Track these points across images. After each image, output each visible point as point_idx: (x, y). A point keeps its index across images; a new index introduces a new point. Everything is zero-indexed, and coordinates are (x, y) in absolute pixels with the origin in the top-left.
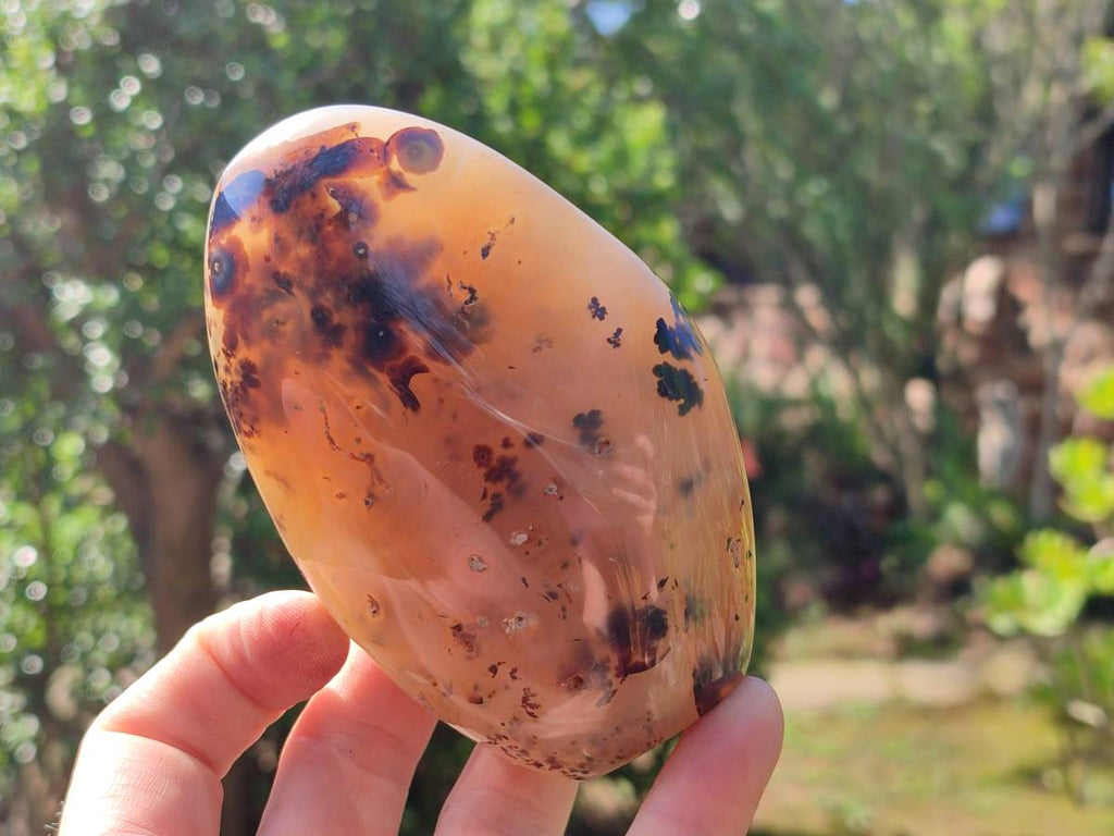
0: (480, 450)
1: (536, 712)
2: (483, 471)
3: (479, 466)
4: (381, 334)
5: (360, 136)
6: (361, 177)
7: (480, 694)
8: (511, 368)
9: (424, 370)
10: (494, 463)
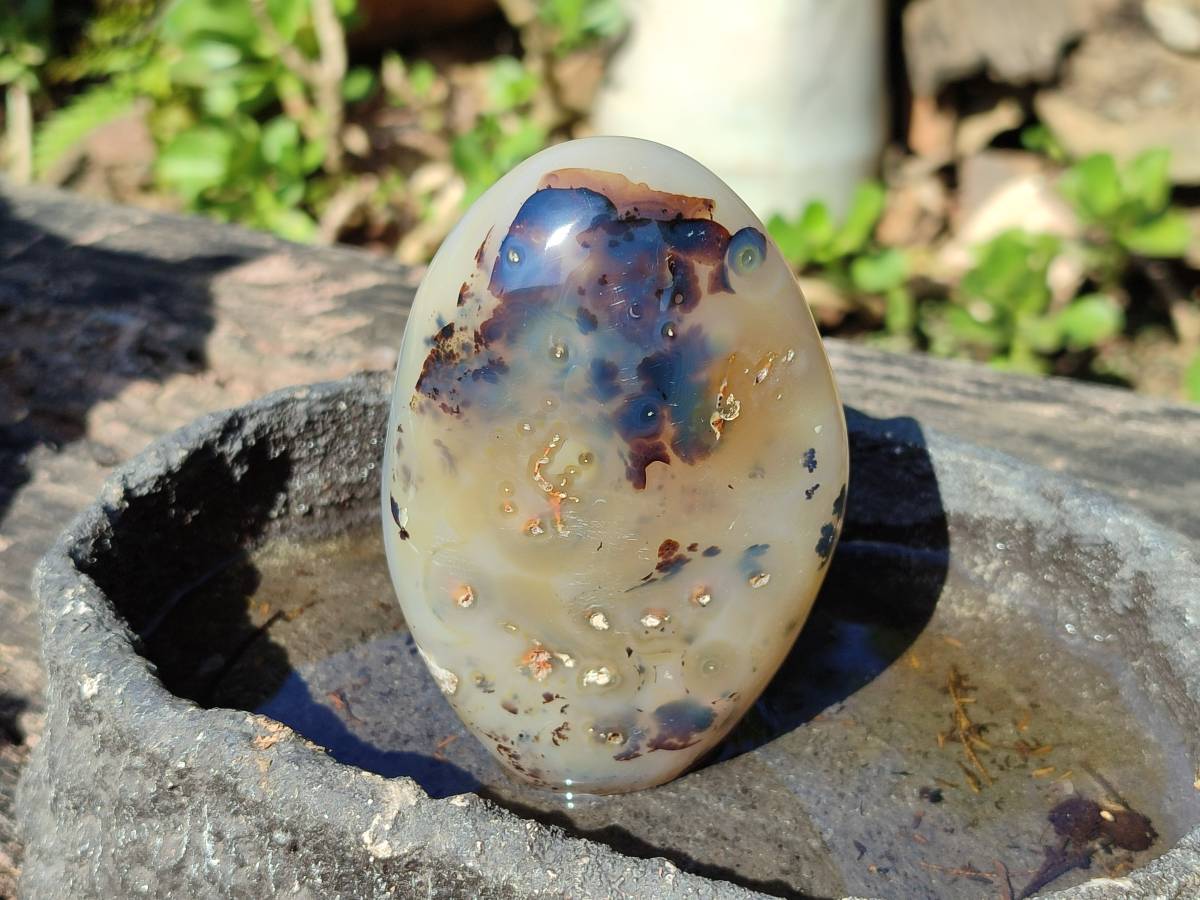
0: (669, 544)
1: (560, 741)
2: (660, 560)
3: (659, 556)
4: (650, 414)
5: (714, 220)
6: (700, 262)
7: (517, 706)
8: (730, 487)
9: (665, 460)
10: (672, 557)
